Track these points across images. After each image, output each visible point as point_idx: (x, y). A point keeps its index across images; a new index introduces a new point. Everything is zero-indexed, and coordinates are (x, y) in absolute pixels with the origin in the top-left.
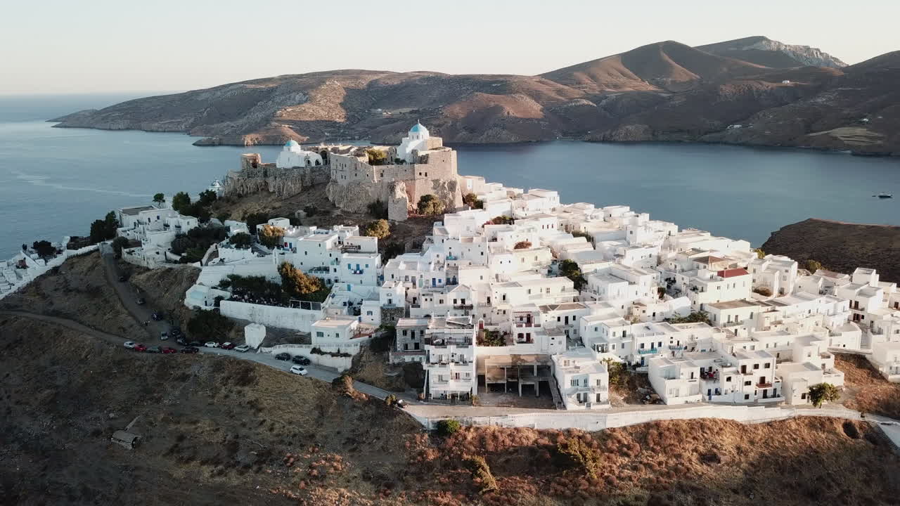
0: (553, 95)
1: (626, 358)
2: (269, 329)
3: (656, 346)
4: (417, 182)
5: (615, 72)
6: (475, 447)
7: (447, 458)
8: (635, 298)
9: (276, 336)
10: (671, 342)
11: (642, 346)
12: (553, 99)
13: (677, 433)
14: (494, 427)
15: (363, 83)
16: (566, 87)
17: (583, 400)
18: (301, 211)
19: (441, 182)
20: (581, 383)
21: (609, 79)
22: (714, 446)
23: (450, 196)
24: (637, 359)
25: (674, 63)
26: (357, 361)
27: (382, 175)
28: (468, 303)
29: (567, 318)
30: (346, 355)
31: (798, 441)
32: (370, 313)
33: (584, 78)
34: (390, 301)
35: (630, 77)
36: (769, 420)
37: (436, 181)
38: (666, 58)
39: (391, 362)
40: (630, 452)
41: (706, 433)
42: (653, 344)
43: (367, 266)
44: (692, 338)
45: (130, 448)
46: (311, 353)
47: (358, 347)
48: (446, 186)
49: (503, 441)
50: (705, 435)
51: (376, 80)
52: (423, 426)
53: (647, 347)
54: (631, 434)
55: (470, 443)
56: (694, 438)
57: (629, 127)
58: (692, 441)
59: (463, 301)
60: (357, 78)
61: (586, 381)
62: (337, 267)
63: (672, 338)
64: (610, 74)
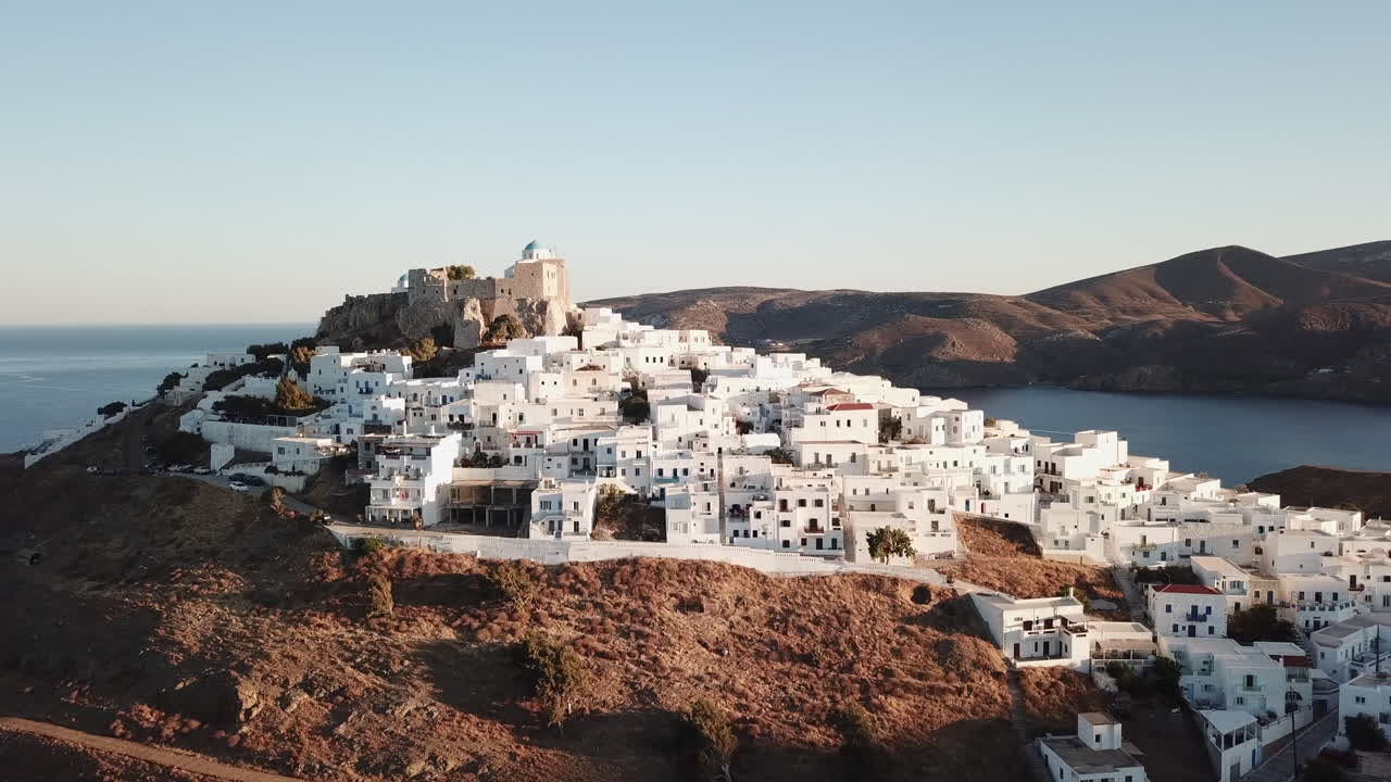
0: (1033, 322)
1: (643, 489)
2: (237, 451)
3: (679, 474)
4: (498, 301)
5: (1139, 292)
6: (389, 570)
7: (351, 579)
8: (699, 429)
9: (244, 456)
10: (702, 470)
11: (661, 472)
12: (1033, 328)
13: (658, 572)
14: (423, 550)
15: (752, 304)
16: (1058, 313)
17: (554, 528)
18: (358, 339)
19: (529, 301)
20: (555, 506)
21: (1127, 301)
22: (705, 593)
23: (539, 321)
24: (655, 489)
25: (1238, 279)
26: (311, 482)
27: (455, 292)
28: (467, 420)
29: (586, 441)
30: (300, 473)
31: (831, 599)
32: (350, 431)
33: (1090, 301)
34: (375, 416)
35: (1161, 299)
36: (804, 575)
37: (522, 301)
38: (1225, 269)
39: (347, 483)
40: (584, 589)
41: (701, 577)
42: (675, 471)
43: (377, 384)
44: (741, 470)
45: (28, 564)
46: (266, 472)
47: (318, 466)
48: (534, 307)
49: (426, 566)
50: (698, 579)
51: (772, 301)
52: (340, 544)
53: (668, 474)
54: (597, 570)
55: (386, 565)
56: (681, 582)
57: (1148, 371)
58: (677, 584)
59: (462, 417)
60: (743, 298)
61: (560, 505)
62: (345, 386)
63: (702, 464)
64: (1129, 294)
